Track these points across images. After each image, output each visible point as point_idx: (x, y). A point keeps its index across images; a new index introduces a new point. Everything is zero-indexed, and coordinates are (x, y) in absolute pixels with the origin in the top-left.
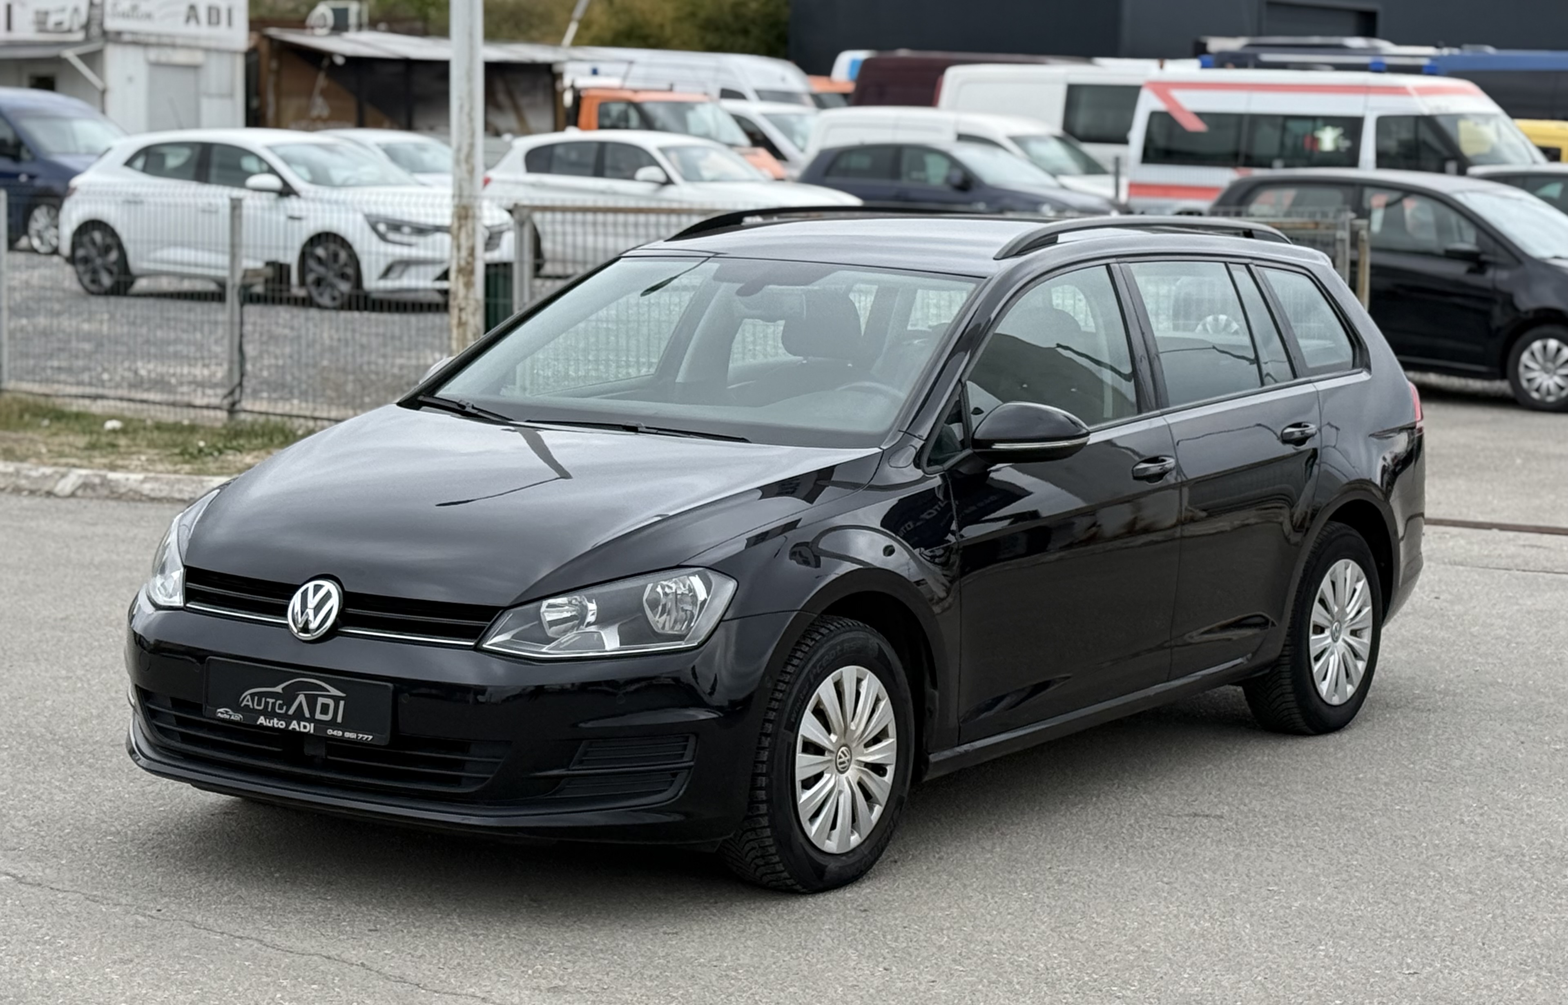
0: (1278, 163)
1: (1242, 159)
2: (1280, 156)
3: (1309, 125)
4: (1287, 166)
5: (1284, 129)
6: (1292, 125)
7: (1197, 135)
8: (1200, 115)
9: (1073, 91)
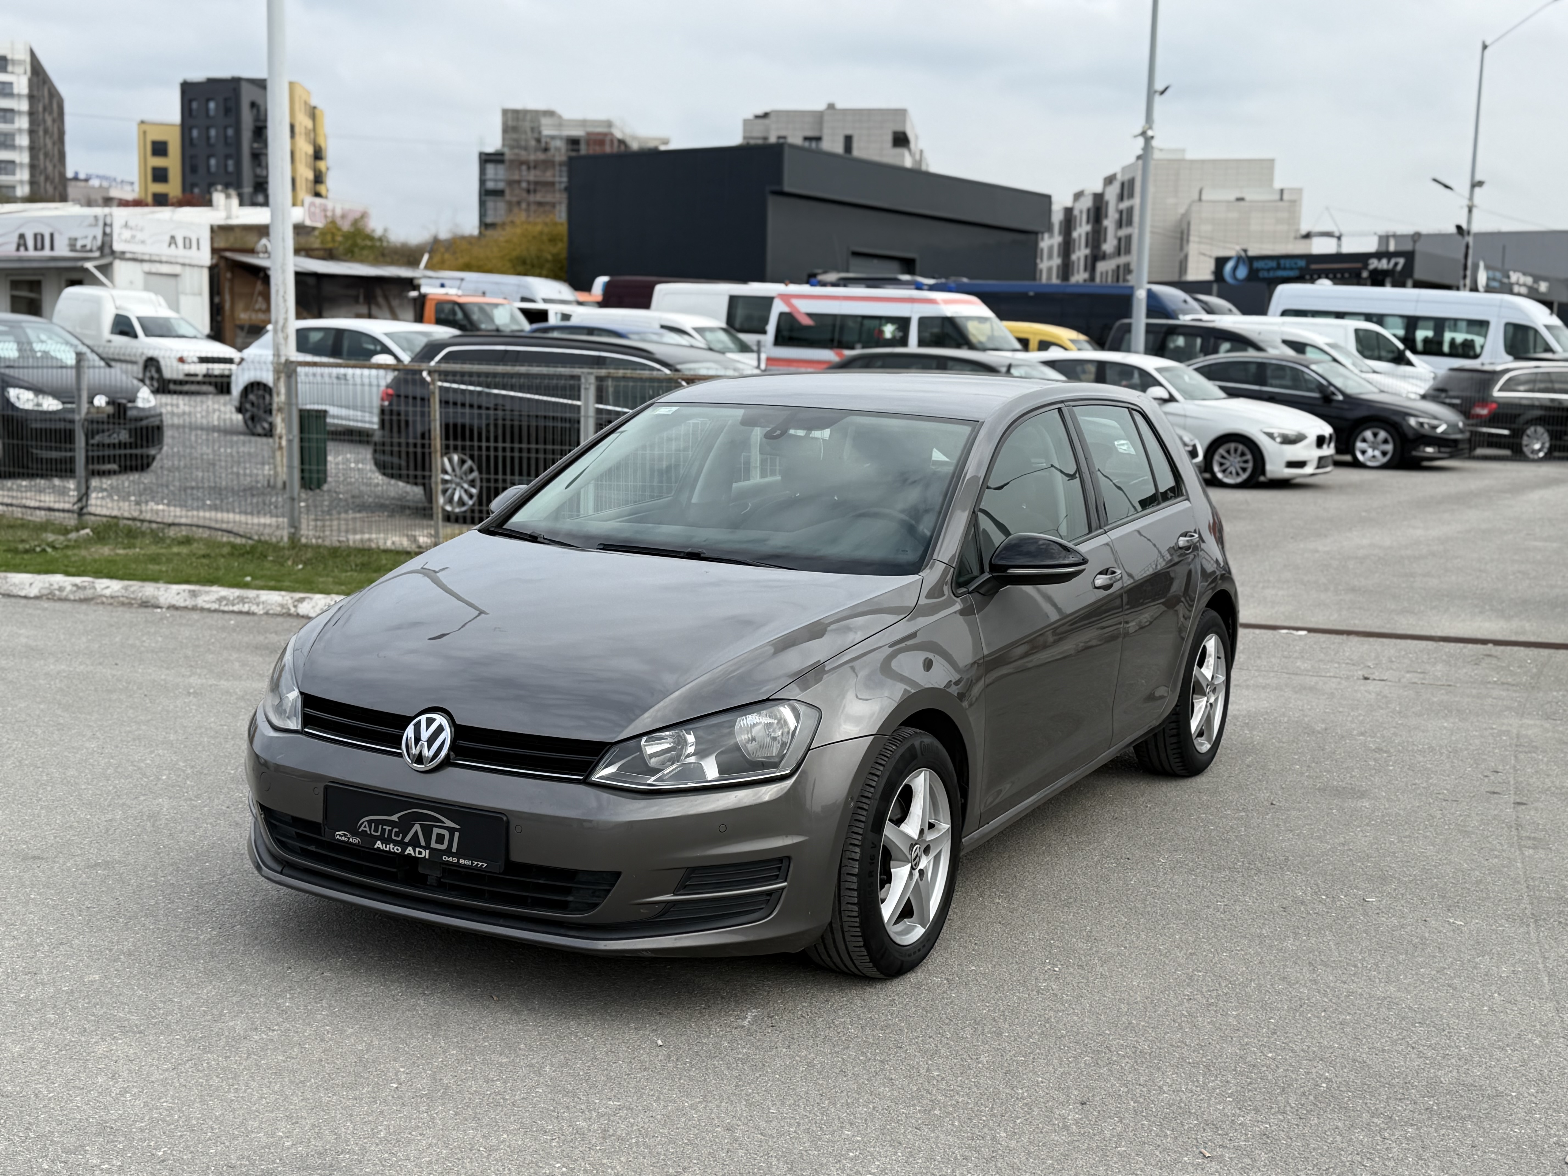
0: (859, 345)
1: (836, 343)
2: (859, 341)
3: (877, 322)
4: (864, 347)
5: (862, 325)
6: (867, 322)
7: (807, 328)
8: (810, 315)
9: (733, 300)
